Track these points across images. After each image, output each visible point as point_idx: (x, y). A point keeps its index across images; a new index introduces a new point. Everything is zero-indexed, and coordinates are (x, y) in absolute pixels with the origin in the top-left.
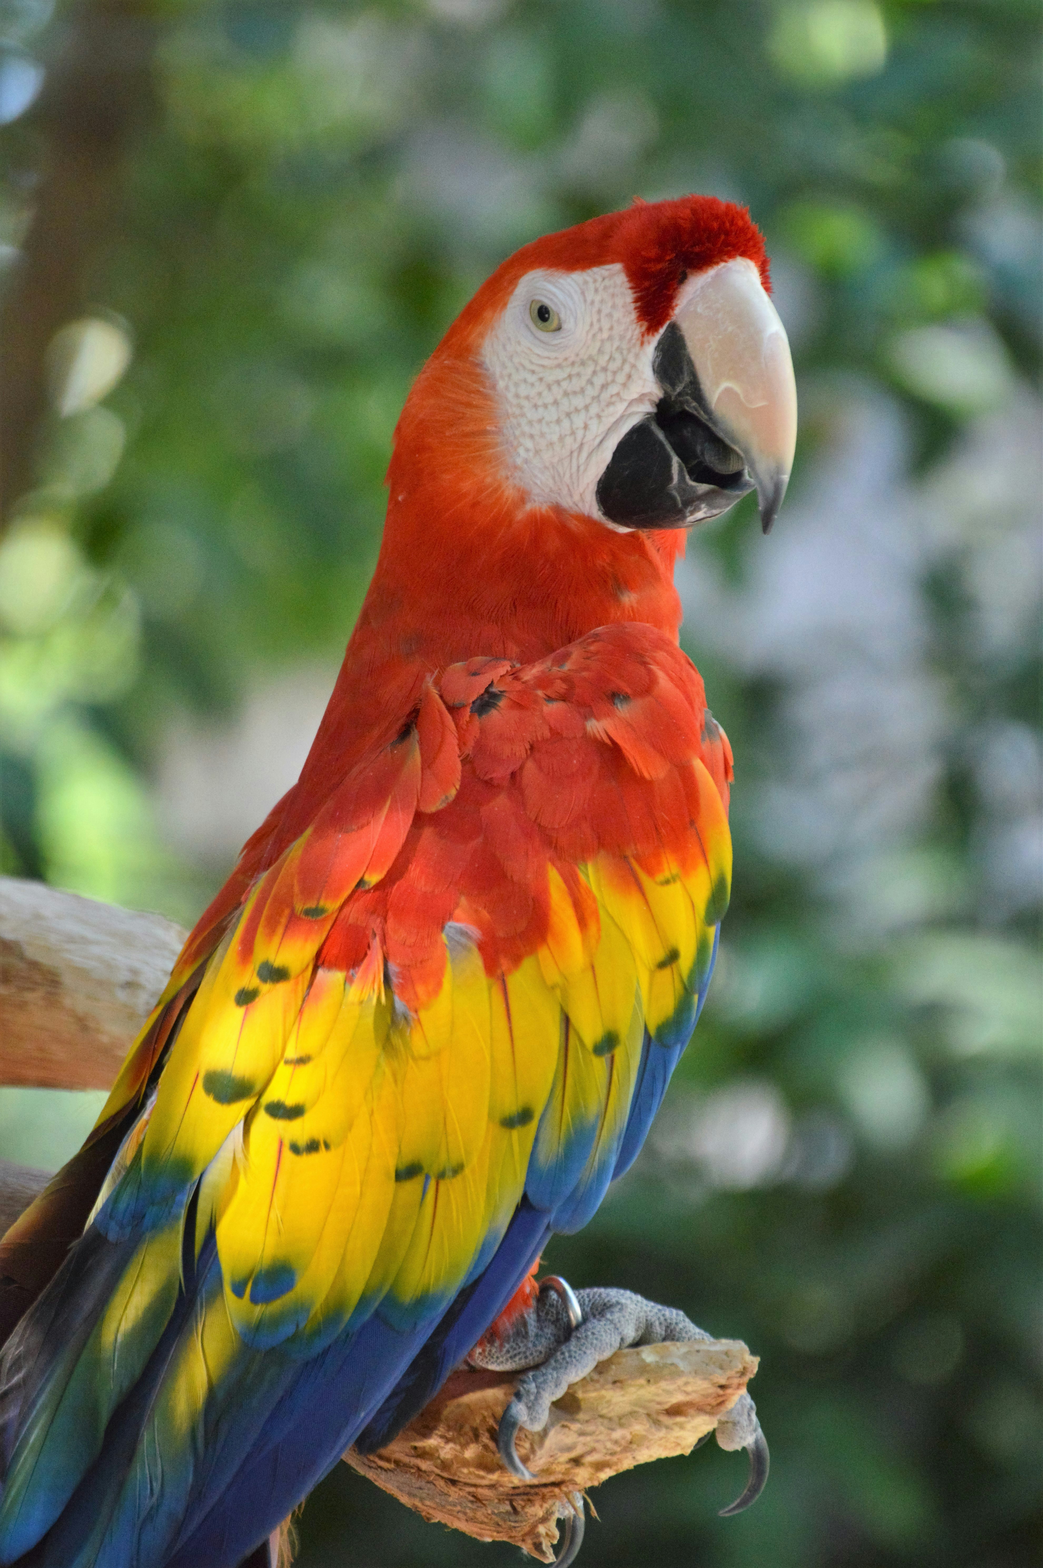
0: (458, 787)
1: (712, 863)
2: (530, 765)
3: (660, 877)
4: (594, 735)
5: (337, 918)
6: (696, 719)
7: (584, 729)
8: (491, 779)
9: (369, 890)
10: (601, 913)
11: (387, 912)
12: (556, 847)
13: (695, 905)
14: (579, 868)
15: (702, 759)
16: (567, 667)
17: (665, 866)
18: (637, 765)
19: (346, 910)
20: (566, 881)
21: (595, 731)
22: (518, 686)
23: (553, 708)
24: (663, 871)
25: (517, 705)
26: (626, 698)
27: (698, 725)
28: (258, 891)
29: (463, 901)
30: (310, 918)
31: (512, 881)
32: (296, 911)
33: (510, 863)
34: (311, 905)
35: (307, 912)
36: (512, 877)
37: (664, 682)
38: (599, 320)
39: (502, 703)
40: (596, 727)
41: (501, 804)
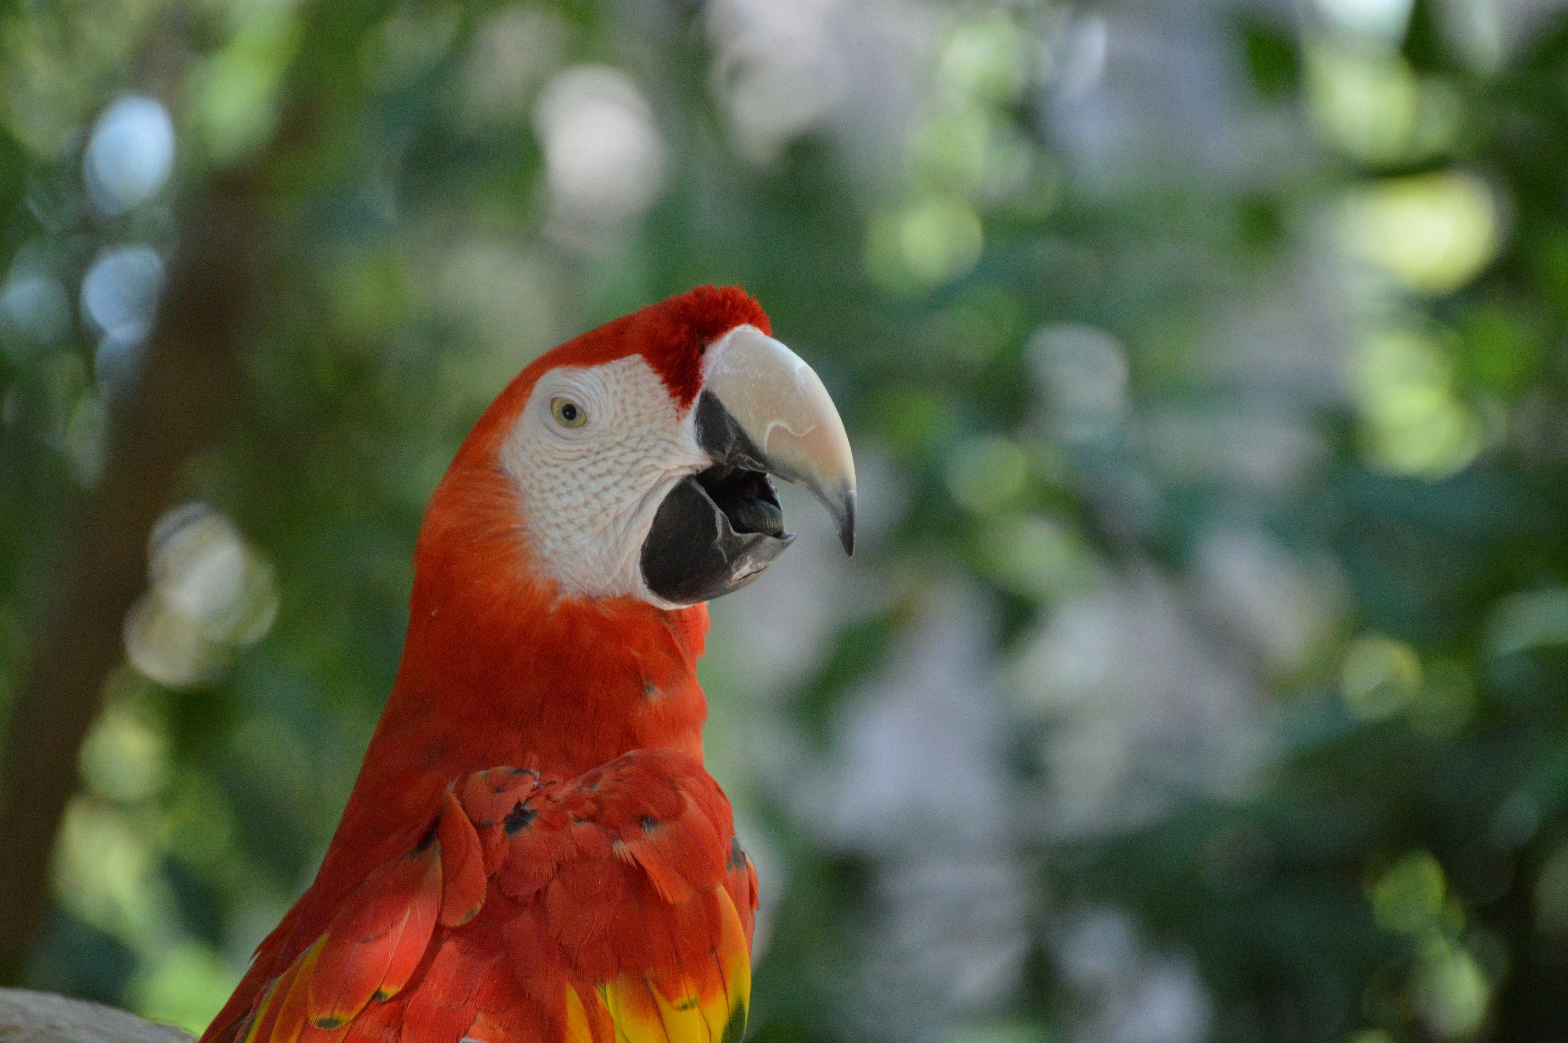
0: (483, 901)
1: (730, 990)
2: (556, 884)
3: (678, 1002)
4: (621, 858)
5: (350, 1029)
6: (723, 846)
7: (611, 848)
8: (517, 897)
9: (385, 1003)
10: (618, 1036)
11: (402, 1024)
12: (576, 966)
13: (712, 1031)
14: (597, 987)
15: (726, 886)
16: (598, 787)
17: (684, 991)
18: (660, 887)
19: (361, 1021)
20: (584, 1002)
21: (622, 853)
22: (549, 806)
23: (583, 828)
24: (681, 996)
25: (549, 825)
26: (654, 822)
27: (724, 853)
28: (270, 999)
29: (480, 1017)
30: (323, 1028)
31: (530, 998)
32: (310, 1021)
33: (528, 981)
34: (326, 1015)
35: (321, 1023)
36: (529, 994)
37: (692, 806)
38: (624, 410)
39: (532, 822)
40: (623, 848)
41: (524, 921)
